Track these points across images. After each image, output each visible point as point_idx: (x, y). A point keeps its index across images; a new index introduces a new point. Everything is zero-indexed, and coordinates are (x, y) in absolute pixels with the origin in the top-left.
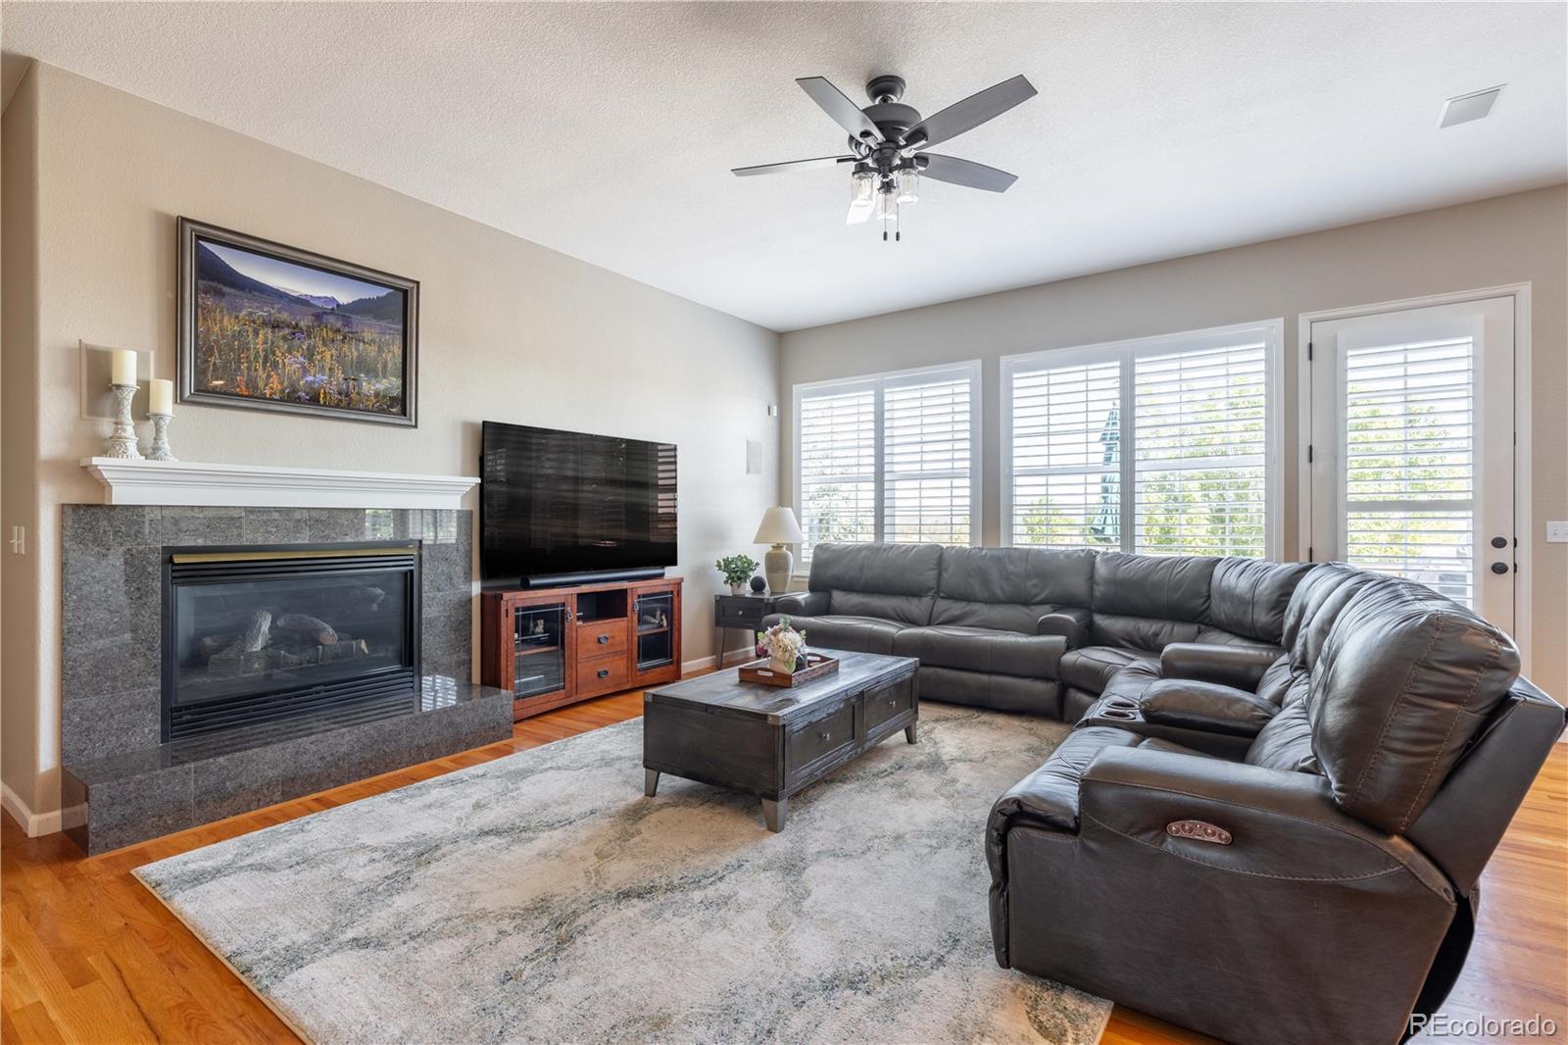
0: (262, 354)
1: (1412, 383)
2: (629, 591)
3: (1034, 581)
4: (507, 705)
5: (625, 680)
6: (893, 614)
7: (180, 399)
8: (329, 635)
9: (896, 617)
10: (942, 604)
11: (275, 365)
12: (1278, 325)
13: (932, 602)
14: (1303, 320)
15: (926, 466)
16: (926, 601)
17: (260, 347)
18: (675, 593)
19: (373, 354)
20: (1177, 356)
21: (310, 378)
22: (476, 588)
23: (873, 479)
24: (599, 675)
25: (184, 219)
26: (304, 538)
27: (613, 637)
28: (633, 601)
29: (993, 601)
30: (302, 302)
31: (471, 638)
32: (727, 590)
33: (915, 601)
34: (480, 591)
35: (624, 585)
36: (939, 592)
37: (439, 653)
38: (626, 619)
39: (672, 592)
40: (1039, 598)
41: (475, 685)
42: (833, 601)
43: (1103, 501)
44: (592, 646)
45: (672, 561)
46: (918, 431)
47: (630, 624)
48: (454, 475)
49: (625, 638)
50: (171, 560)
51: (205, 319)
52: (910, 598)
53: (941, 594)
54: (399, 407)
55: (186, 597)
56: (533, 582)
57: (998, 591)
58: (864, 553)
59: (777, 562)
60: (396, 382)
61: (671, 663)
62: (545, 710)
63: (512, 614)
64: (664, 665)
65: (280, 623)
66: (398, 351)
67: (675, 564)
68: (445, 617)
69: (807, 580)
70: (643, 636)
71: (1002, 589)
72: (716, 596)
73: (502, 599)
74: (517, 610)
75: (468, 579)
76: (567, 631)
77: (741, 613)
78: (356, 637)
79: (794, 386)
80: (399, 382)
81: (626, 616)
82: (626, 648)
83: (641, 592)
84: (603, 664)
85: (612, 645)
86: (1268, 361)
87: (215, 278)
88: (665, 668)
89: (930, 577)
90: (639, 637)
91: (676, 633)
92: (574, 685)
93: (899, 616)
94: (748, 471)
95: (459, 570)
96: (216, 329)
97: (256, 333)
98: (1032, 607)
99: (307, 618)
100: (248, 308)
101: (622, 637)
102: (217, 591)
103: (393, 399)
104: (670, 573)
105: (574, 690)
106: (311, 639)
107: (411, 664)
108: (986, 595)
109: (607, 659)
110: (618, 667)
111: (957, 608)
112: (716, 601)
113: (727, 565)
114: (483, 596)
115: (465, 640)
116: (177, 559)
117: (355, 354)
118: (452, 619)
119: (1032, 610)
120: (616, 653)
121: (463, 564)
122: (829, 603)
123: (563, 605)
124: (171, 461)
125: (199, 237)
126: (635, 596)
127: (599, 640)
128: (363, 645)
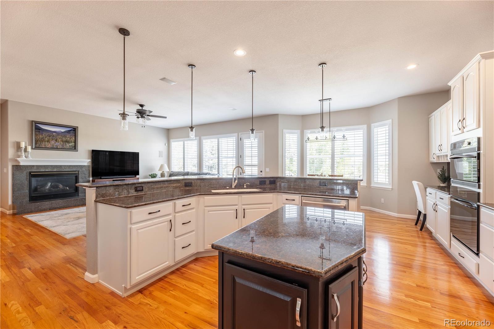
0: (47, 141)
7: (32, 148)
8: (61, 186)
11: (49, 142)
12: (236, 134)
14: (240, 134)
17: (46, 140)
19: (69, 139)
20: (224, 138)
21: (56, 144)
22: (91, 178)
23: (183, 159)
25: (33, 121)
26: (55, 170)
30: (55, 132)
45: (138, 174)
48: (86, 159)
50: (31, 173)
51: (37, 136)
54: (75, 148)
55: (34, 180)
56: (102, 178)
59: (163, 175)
60: (73, 144)
65: (52, 184)
66: (74, 138)
75: (89, 177)
78: (66, 187)
79: (171, 140)
80: (74, 144)
87: (38, 129)
96: (38, 137)
97: (46, 137)
99: (57, 183)
100: (44, 133)
102: (39, 179)
103: (73, 147)
104: (137, 176)
106: (57, 187)
107: (77, 191)
113: (151, 175)
114: (92, 180)
116: (32, 173)
117: (65, 140)
124: (31, 159)
125: (35, 123)
128: (68, 188)
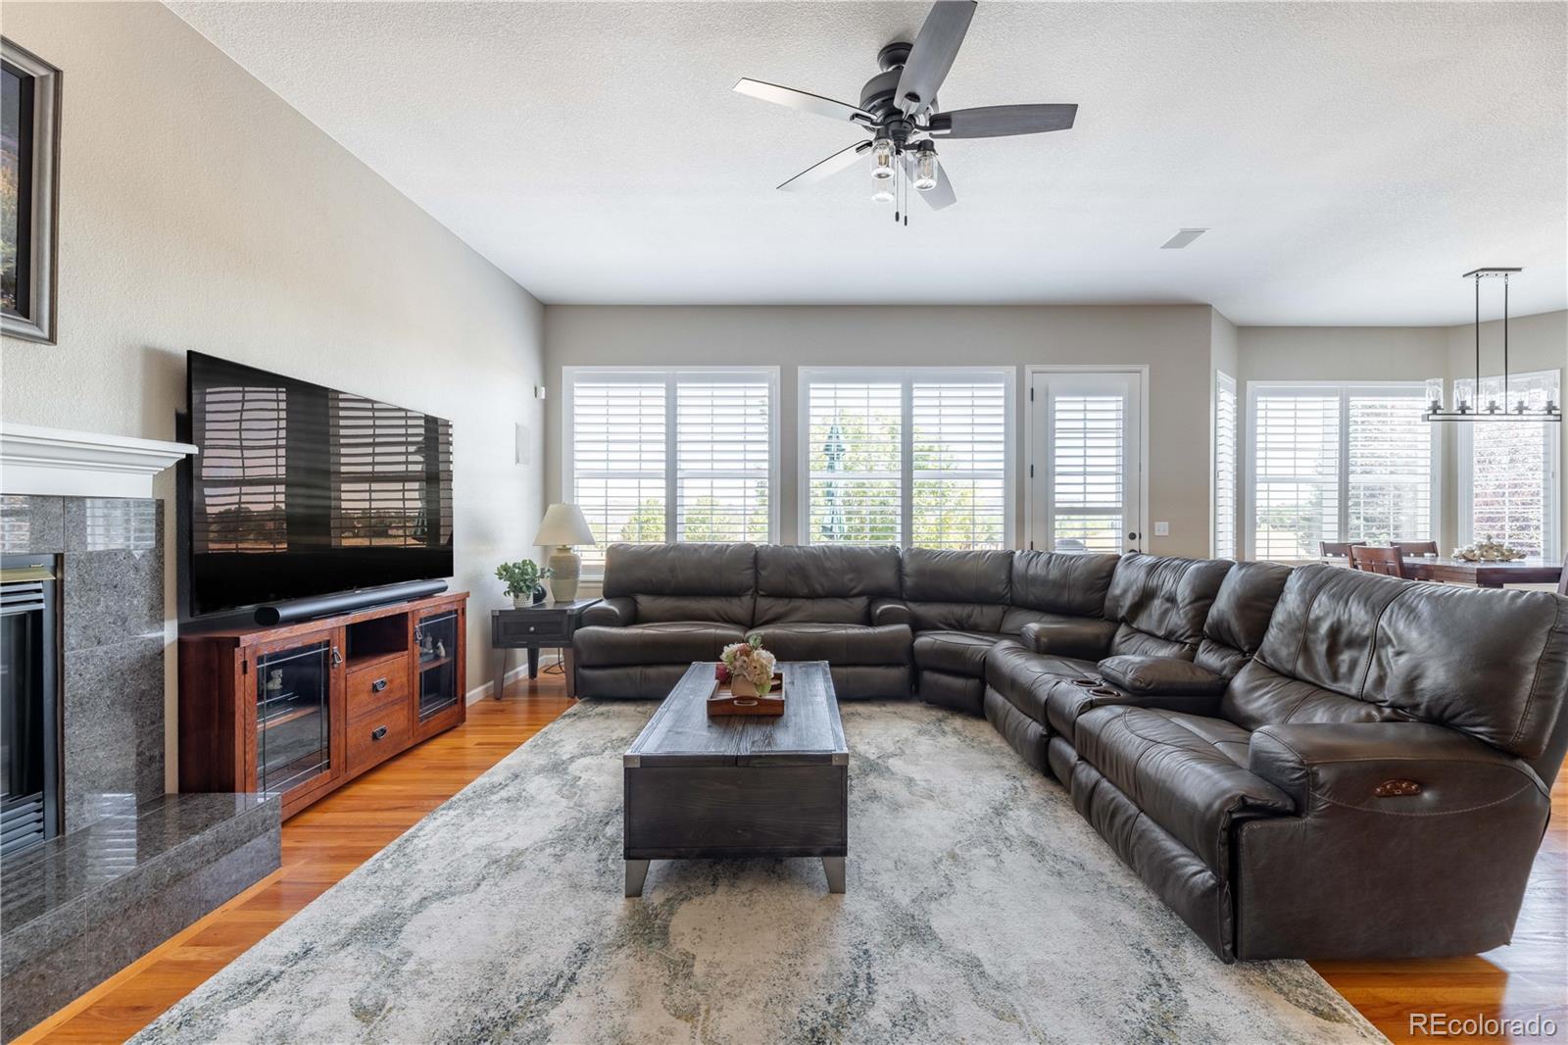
1: (1090, 425)
2: (410, 615)
3: (850, 576)
4: (271, 818)
5: (406, 737)
6: (714, 615)
9: (718, 618)
10: (764, 603)
12: (1012, 371)
13: (753, 600)
14: (1028, 369)
15: (645, 465)
16: (747, 600)
18: (460, 612)
20: (938, 386)
22: (169, 633)
23: (664, 476)
24: (375, 737)
27: (391, 681)
28: (414, 628)
29: (813, 596)
31: (162, 716)
32: (509, 603)
33: (735, 601)
34: (176, 637)
35: (405, 607)
36: (757, 590)
37: (101, 754)
38: (406, 652)
39: (456, 611)
40: (855, 591)
41: (171, 796)
42: (639, 607)
43: (830, 503)
44: (364, 697)
45: (450, 569)
46: (637, 429)
47: (410, 660)
49: (405, 679)
52: (729, 599)
53: (761, 593)
54: (11, 297)
56: (282, 613)
57: (818, 587)
58: (672, 553)
59: (565, 568)
60: (6, 248)
61: (456, 702)
62: (304, 807)
63: (252, 667)
64: (445, 708)
66: (8, 189)
67: (452, 575)
68: (111, 690)
69: (601, 585)
70: (426, 672)
71: (822, 585)
72: (493, 611)
73: (238, 645)
74: (260, 660)
75: (155, 618)
76: (332, 681)
77: (532, 629)
79: (564, 368)
80: (10, 250)
81: (406, 649)
82: (406, 693)
83: (423, 614)
84: (377, 721)
85: (391, 691)
86: (1006, 398)
88: (449, 711)
89: (747, 576)
90: (421, 674)
91: (460, 663)
92: (342, 760)
93: (721, 616)
94: (518, 461)
95: (141, 603)
98: (851, 600)
101: (402, 678)
105: (342, 766)
108: (806, 591)
109: (384, 713)
110: (396, 721)
111: (778, 606)
112: (493, 617)
113: (506, 572)
114: (181, 644)
115: (153, 723)
118: (127, 691)
119: (851, 602)
120: (394, 703)
121: (146, 592)
122: (636, 610)
123: (328, 643)
126: (417, 621)
127: (374, 686)
